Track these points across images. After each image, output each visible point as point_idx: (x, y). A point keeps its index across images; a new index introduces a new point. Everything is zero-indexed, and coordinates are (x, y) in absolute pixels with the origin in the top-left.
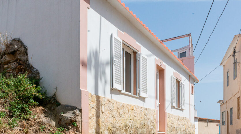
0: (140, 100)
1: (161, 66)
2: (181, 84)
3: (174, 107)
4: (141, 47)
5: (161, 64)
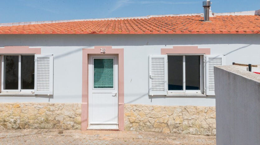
1: (104, 53)
2: (205, 59)
3: (166, 96)
4: (40, 48)
5: (103, 50)
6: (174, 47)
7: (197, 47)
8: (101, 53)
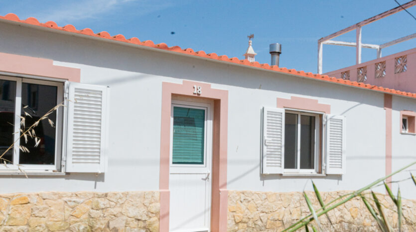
1: (198, 94)
2: (325, 120)
3: (281, 175)
4: (79, 70)
5: (198, 89)
6: (292, 97)
7: (317, 101)
8: (194, 94)
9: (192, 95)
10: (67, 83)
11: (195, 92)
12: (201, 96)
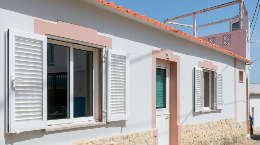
0: (109, 128)
1: (168, 59)
3: (201, 112)
4: (111, 39)
5: (168, 55)
6: (204, 60)
7: (213, 63)
8: (166, 58)
9: (165, 59)
10: (104, 49)
11: (167, 57)
12: (169, 60)
